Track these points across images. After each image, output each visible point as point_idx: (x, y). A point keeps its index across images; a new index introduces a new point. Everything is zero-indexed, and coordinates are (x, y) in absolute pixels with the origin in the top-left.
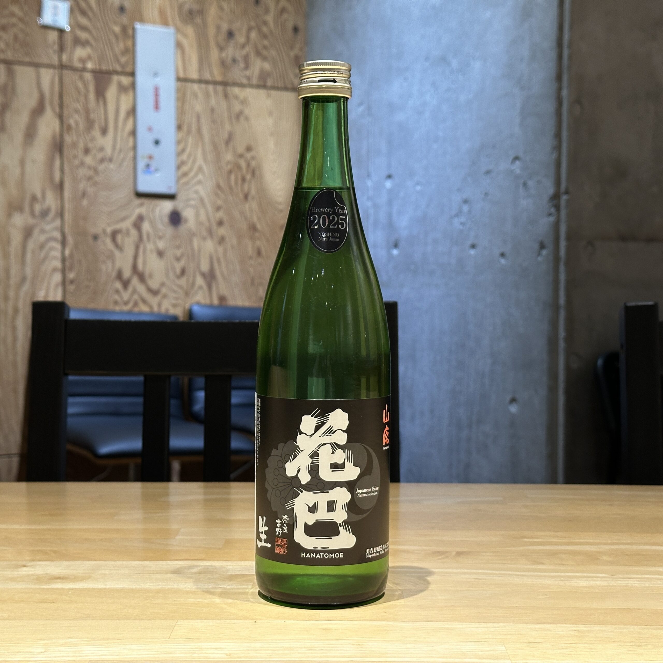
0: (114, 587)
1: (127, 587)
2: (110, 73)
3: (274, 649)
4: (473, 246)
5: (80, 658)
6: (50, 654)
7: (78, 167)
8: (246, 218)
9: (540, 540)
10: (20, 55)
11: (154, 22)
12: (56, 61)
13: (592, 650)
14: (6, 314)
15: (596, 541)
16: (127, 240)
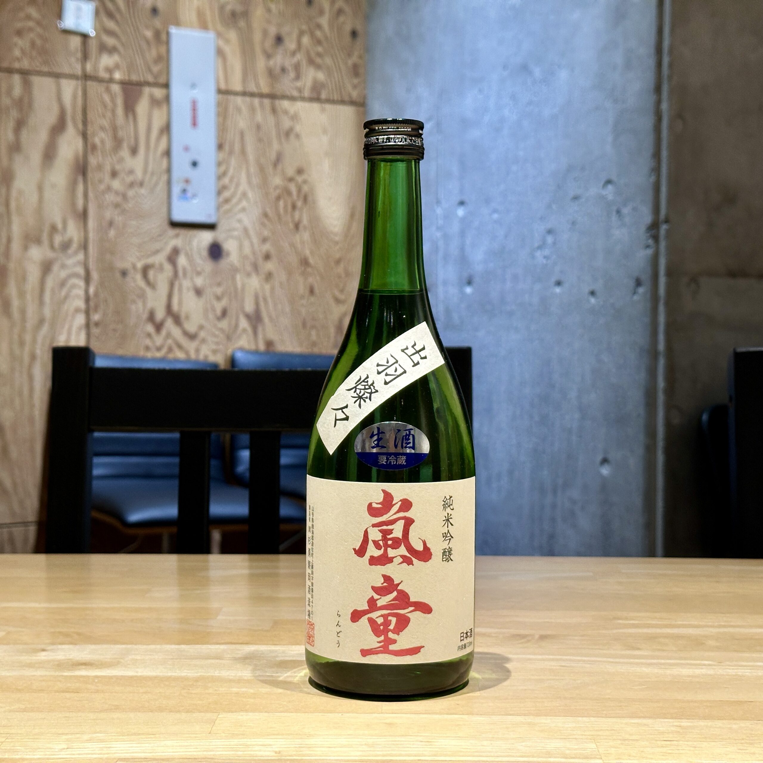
1: (161, 674)
2: (141, 84)
3: (330, 746)
4: (559, 283)
5: (108, 755)
6: (75, 751)
7: (103, 193)
8: (297, 252)
10: (38, 64)
11: (191, 26)
12: (79, 71)
13: (697, 749)
14: (21, 361)
15: (701, 623)
16: (160, 276)
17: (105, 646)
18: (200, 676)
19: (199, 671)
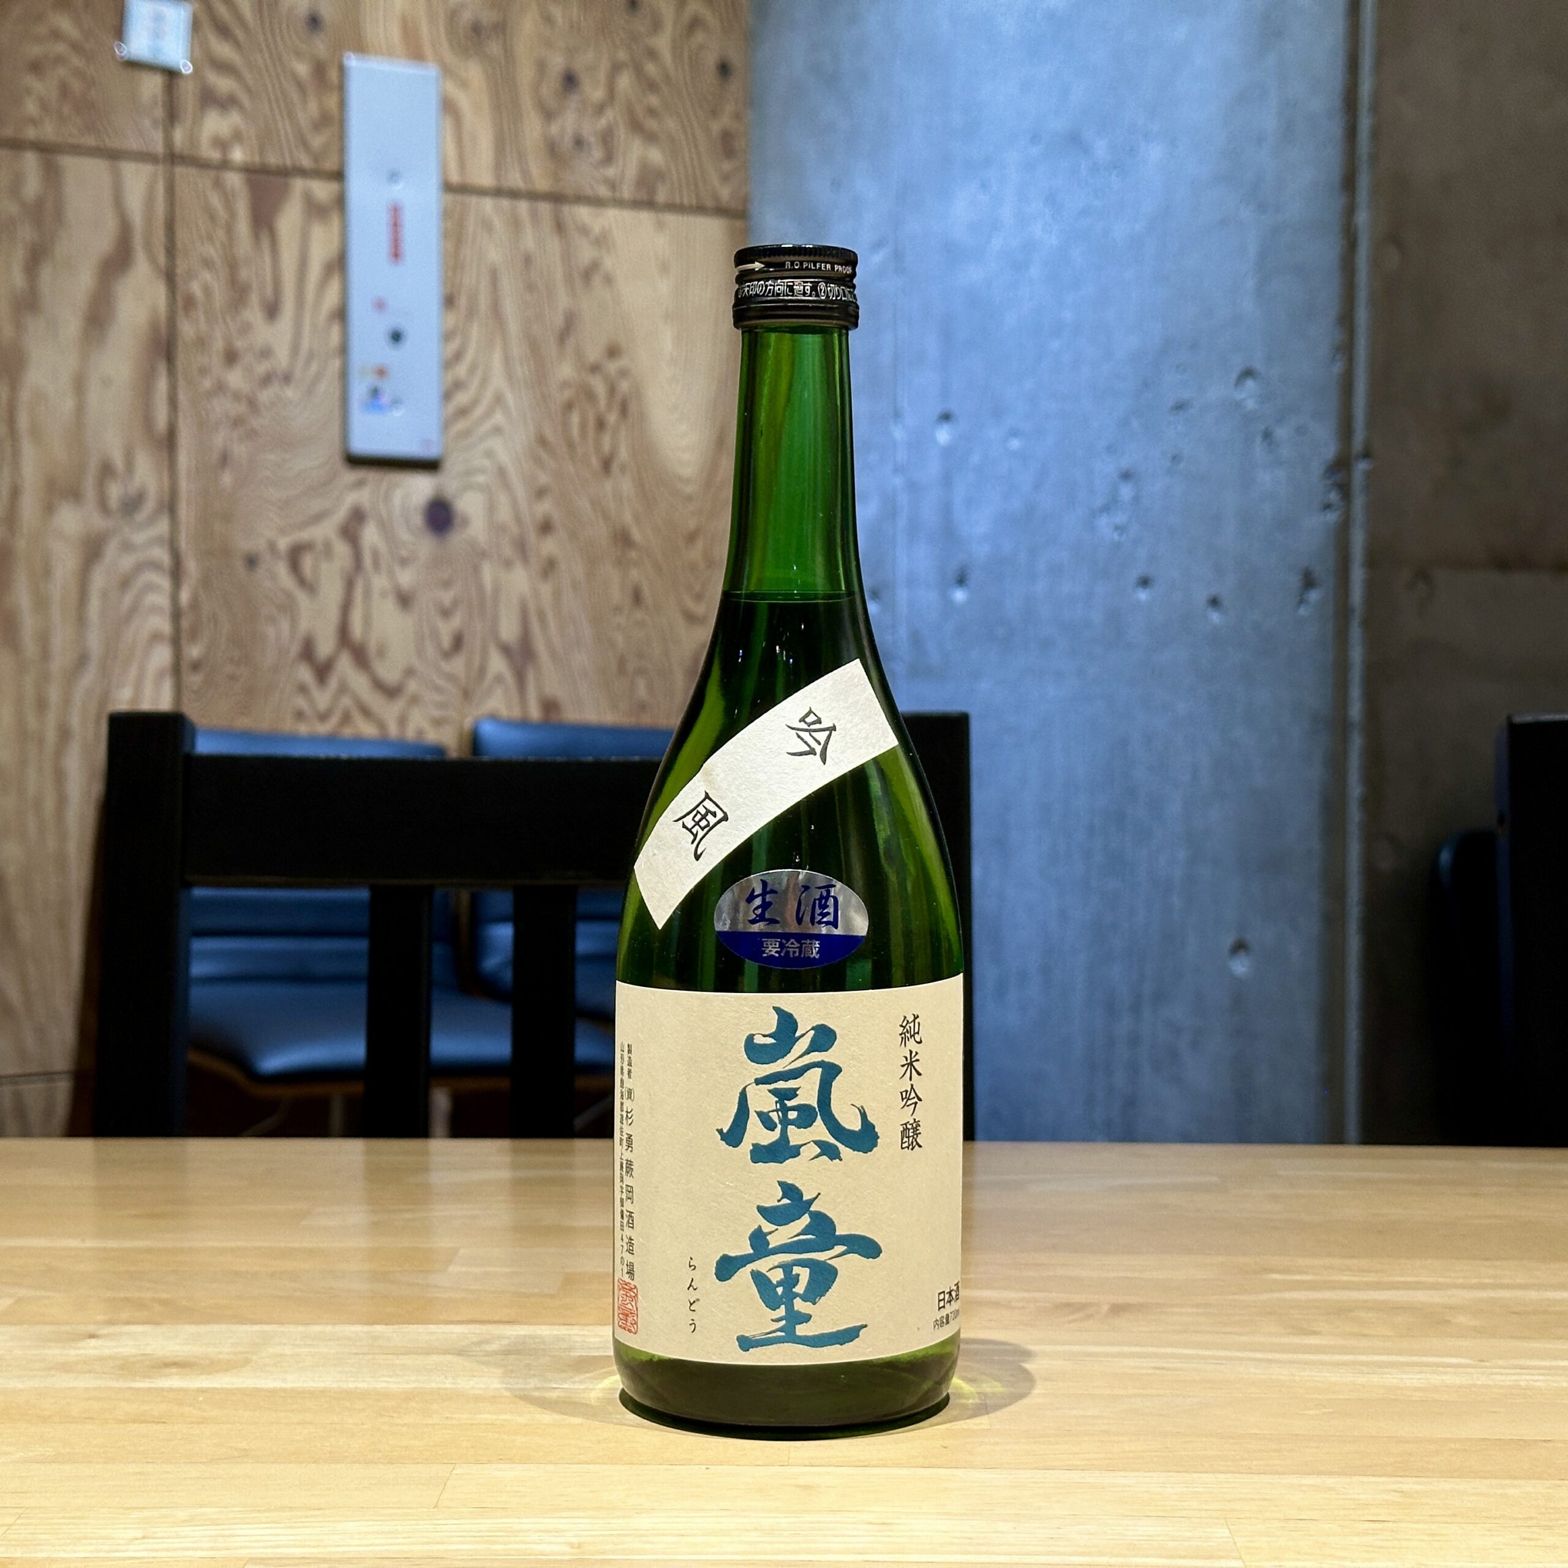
0: (305, 1385)
1: (335, 1385)
2: (286, 173)
3: (682, 1532)
5: (228, 1552)
6: (157, 1543)
8: (606, 517)
10: (74, 132)
11: (388, 53)
12: (158, 146)
13: (1437, 1538)
14: (41, 741)
15: (1441, 1280)
16: (324, 566)
17: (218, 1328)
18: (415, 1388)
19: (413, 1378)
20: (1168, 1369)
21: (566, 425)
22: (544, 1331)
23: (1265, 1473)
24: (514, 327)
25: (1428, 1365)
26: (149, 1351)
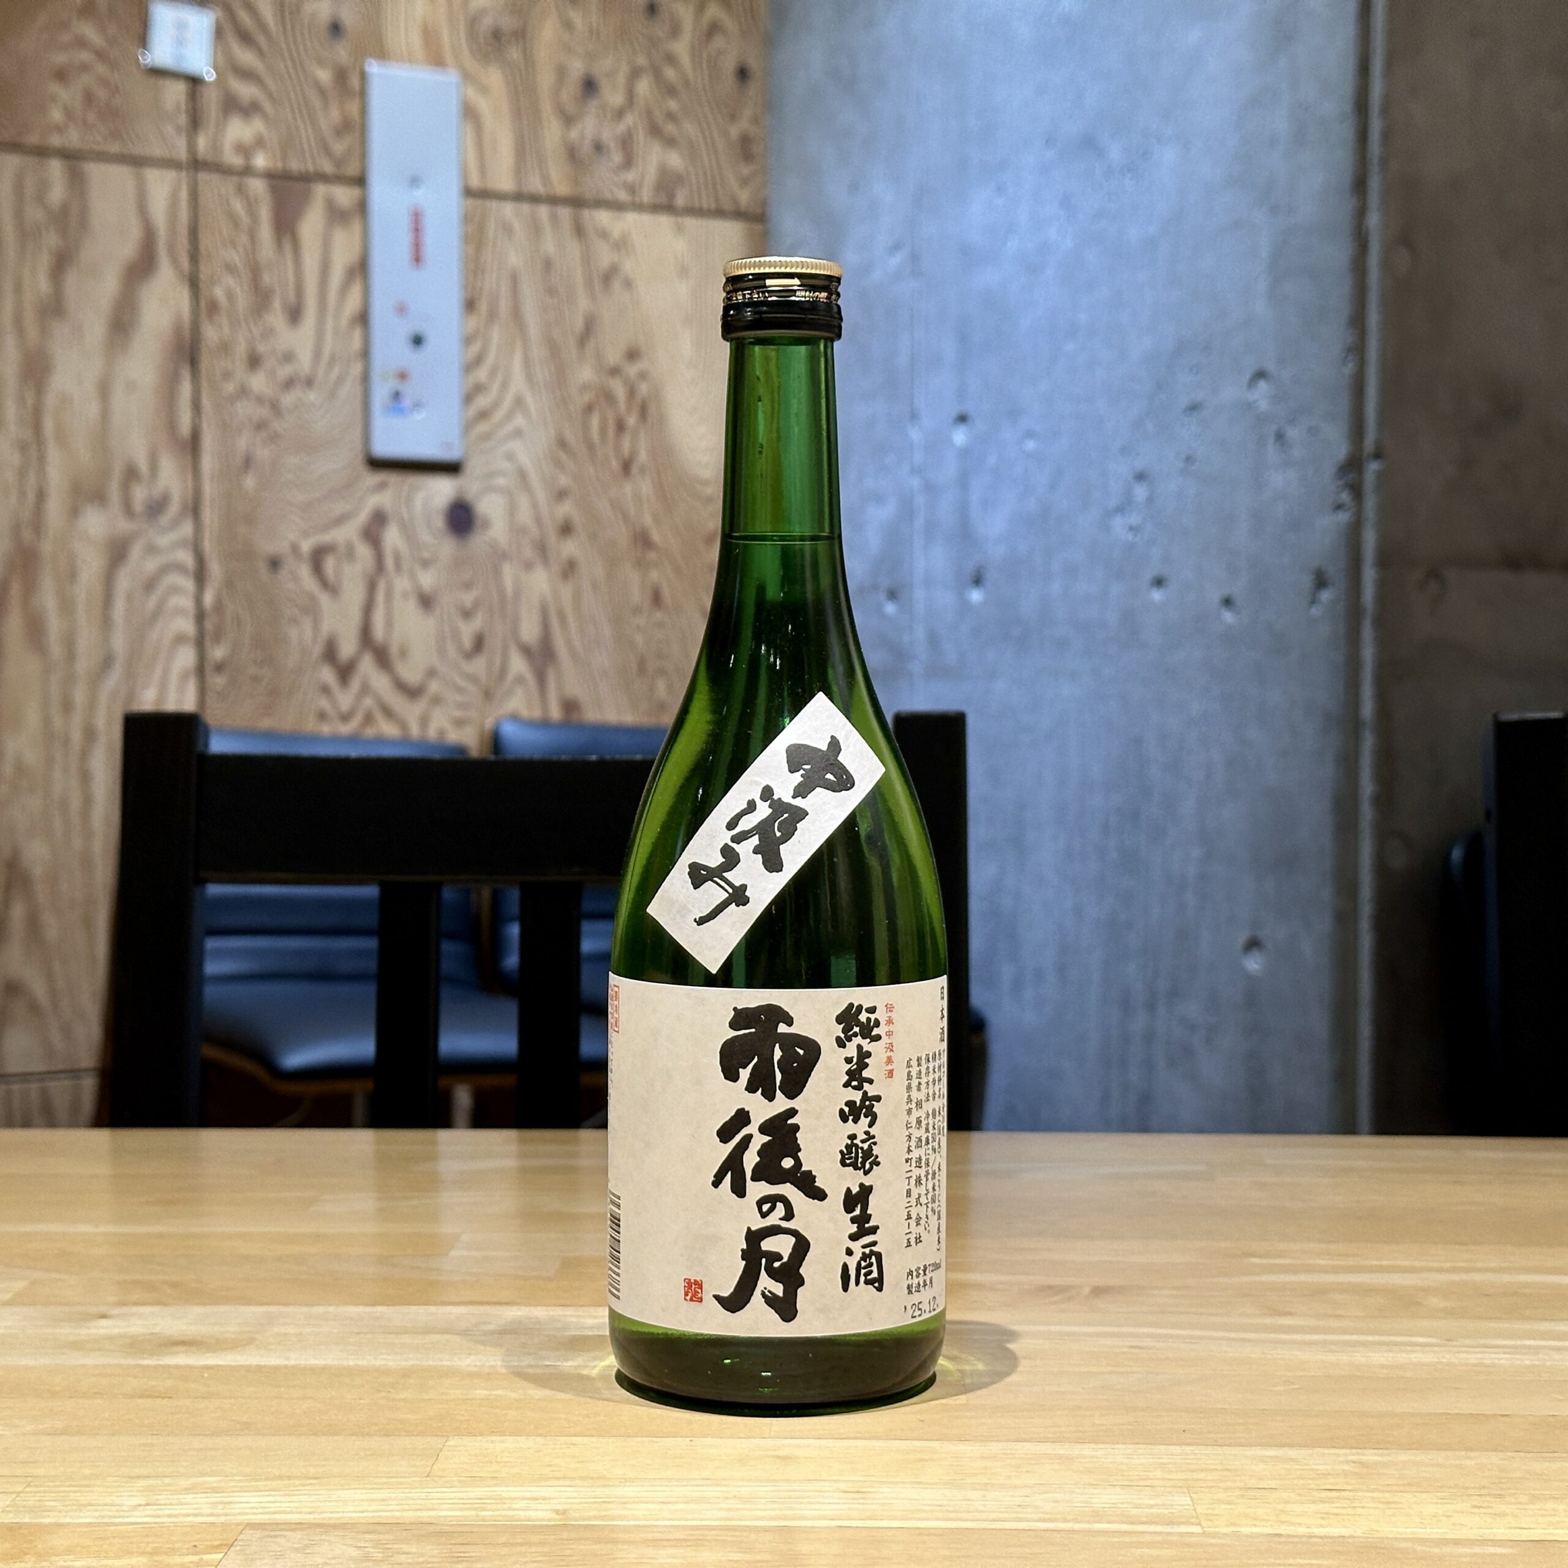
1: (335, 1363)
2: (308, 179)
3: (664, 1500)
4: (1159, 582)
5: (226, 1518)
6: (160, 1509)
7: (233, 399)
8: (626, 517)
9: (1287, 1261)
10: (99, 139)
11: (410, 59)
12: (181, 152)
13: (1390, 1506)
14: (66, 741)
15: (1417, 1264)
16: (347, 569)
17: (223, 1309)
18: (413, 1365)
19: (411, 1356)
20: (1141, 1348)
21: (586, 428)
22: (540, 1313)
23: (1230, 1446)
24: (534, 330)
25: (1396, 1344)
26: (157, 1330)
